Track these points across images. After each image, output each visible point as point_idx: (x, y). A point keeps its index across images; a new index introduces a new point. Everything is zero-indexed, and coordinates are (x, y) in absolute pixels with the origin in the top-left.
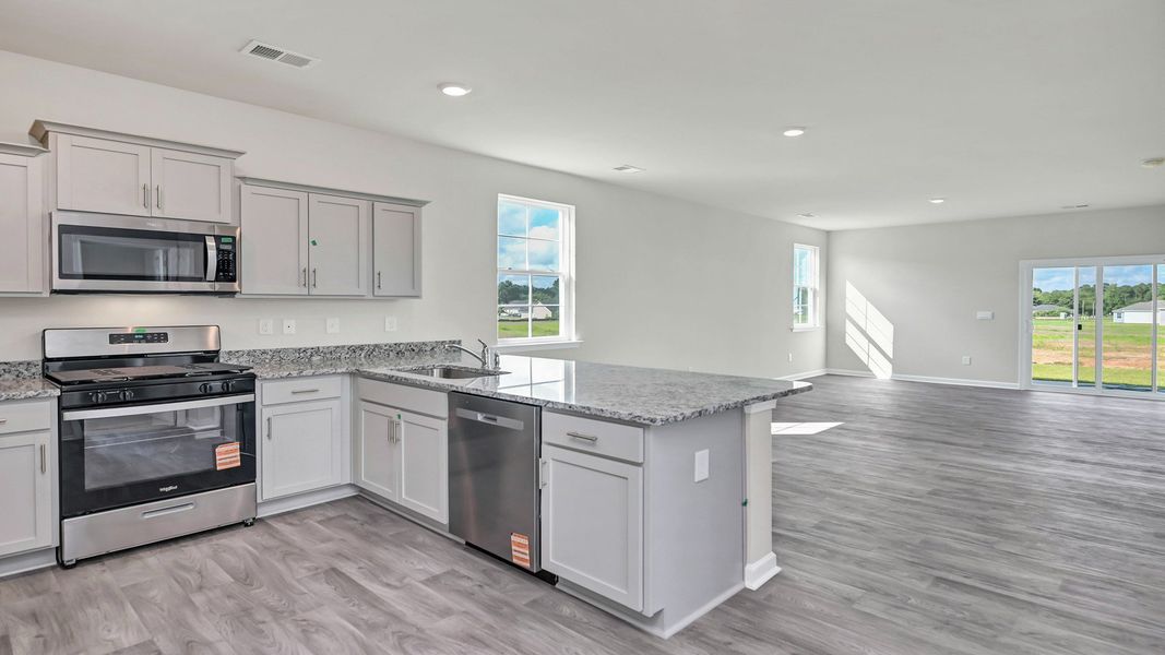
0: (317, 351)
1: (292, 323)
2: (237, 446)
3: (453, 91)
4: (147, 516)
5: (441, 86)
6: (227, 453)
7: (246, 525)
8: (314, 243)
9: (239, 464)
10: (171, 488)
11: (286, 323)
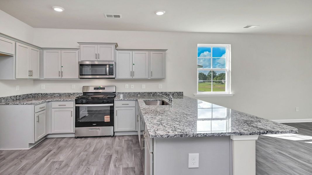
0: (139, 93)
1: (133, 85)
2: (109, 116)
3: (160, 13)
4: (90, 130)
5: (155, 13)
6: (107, 118)
7: (112, 137)
8: (134, 64)
9: (109, 121)
10: (95, 124)
11: (132, 86)
